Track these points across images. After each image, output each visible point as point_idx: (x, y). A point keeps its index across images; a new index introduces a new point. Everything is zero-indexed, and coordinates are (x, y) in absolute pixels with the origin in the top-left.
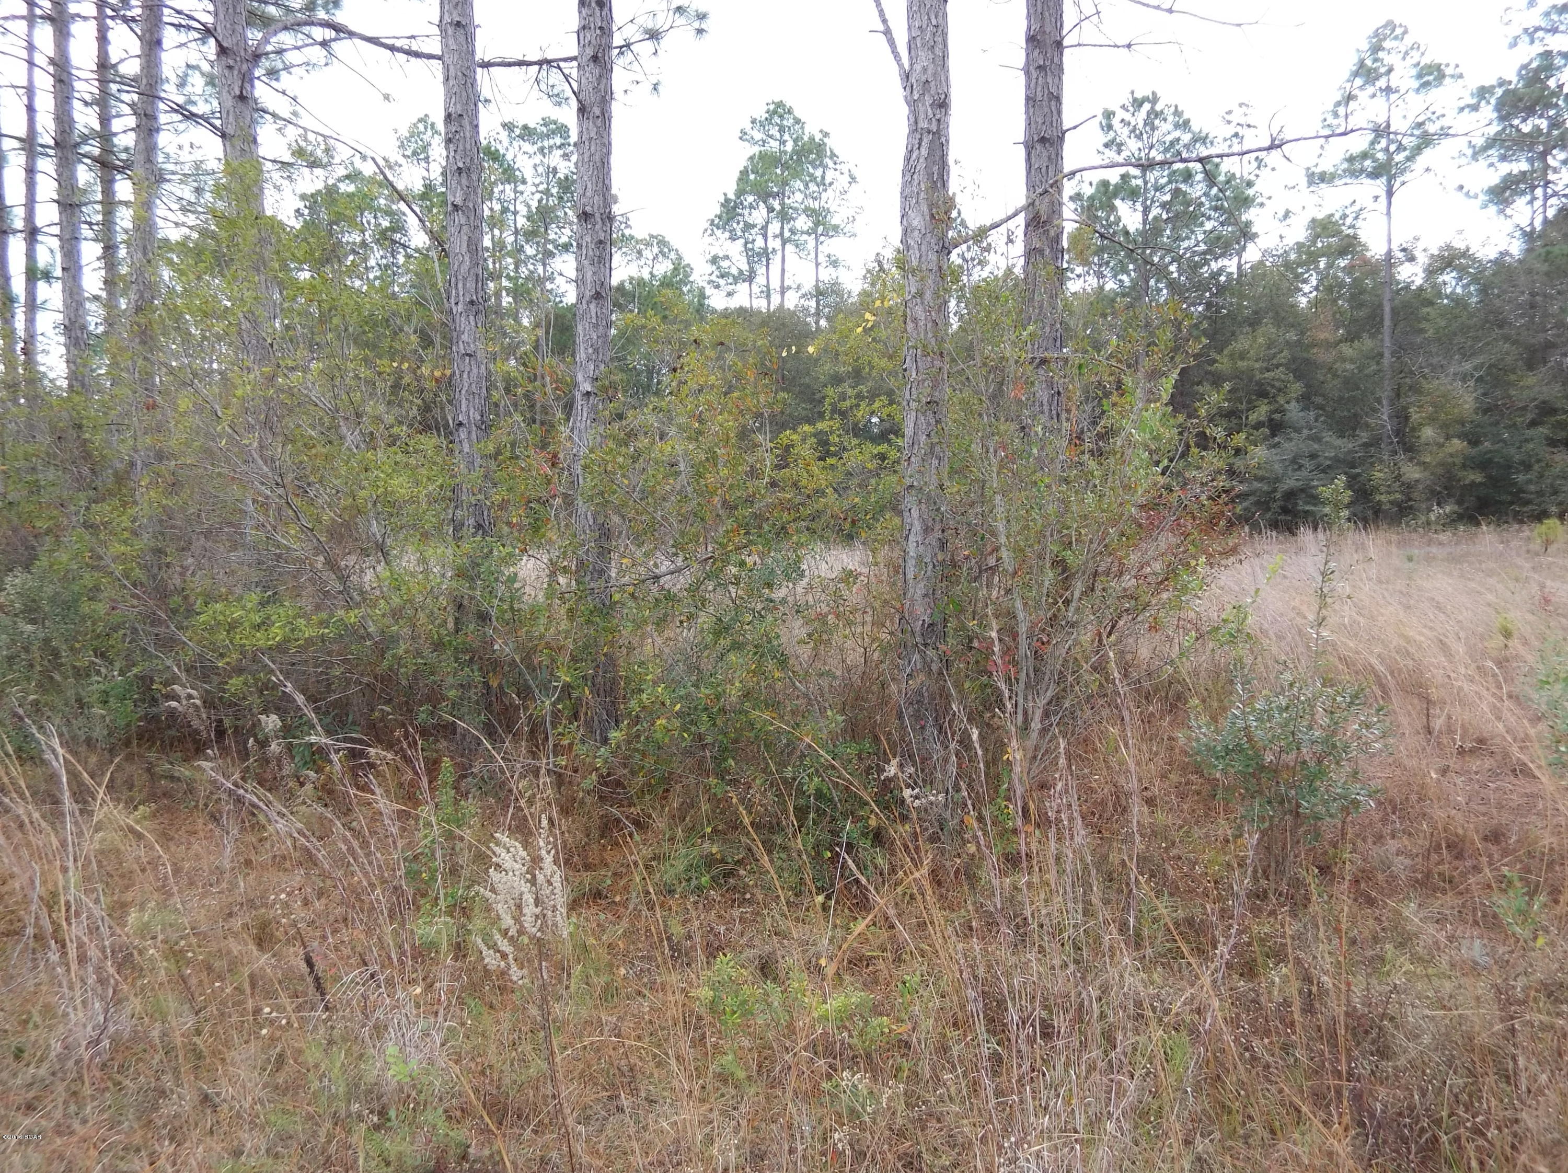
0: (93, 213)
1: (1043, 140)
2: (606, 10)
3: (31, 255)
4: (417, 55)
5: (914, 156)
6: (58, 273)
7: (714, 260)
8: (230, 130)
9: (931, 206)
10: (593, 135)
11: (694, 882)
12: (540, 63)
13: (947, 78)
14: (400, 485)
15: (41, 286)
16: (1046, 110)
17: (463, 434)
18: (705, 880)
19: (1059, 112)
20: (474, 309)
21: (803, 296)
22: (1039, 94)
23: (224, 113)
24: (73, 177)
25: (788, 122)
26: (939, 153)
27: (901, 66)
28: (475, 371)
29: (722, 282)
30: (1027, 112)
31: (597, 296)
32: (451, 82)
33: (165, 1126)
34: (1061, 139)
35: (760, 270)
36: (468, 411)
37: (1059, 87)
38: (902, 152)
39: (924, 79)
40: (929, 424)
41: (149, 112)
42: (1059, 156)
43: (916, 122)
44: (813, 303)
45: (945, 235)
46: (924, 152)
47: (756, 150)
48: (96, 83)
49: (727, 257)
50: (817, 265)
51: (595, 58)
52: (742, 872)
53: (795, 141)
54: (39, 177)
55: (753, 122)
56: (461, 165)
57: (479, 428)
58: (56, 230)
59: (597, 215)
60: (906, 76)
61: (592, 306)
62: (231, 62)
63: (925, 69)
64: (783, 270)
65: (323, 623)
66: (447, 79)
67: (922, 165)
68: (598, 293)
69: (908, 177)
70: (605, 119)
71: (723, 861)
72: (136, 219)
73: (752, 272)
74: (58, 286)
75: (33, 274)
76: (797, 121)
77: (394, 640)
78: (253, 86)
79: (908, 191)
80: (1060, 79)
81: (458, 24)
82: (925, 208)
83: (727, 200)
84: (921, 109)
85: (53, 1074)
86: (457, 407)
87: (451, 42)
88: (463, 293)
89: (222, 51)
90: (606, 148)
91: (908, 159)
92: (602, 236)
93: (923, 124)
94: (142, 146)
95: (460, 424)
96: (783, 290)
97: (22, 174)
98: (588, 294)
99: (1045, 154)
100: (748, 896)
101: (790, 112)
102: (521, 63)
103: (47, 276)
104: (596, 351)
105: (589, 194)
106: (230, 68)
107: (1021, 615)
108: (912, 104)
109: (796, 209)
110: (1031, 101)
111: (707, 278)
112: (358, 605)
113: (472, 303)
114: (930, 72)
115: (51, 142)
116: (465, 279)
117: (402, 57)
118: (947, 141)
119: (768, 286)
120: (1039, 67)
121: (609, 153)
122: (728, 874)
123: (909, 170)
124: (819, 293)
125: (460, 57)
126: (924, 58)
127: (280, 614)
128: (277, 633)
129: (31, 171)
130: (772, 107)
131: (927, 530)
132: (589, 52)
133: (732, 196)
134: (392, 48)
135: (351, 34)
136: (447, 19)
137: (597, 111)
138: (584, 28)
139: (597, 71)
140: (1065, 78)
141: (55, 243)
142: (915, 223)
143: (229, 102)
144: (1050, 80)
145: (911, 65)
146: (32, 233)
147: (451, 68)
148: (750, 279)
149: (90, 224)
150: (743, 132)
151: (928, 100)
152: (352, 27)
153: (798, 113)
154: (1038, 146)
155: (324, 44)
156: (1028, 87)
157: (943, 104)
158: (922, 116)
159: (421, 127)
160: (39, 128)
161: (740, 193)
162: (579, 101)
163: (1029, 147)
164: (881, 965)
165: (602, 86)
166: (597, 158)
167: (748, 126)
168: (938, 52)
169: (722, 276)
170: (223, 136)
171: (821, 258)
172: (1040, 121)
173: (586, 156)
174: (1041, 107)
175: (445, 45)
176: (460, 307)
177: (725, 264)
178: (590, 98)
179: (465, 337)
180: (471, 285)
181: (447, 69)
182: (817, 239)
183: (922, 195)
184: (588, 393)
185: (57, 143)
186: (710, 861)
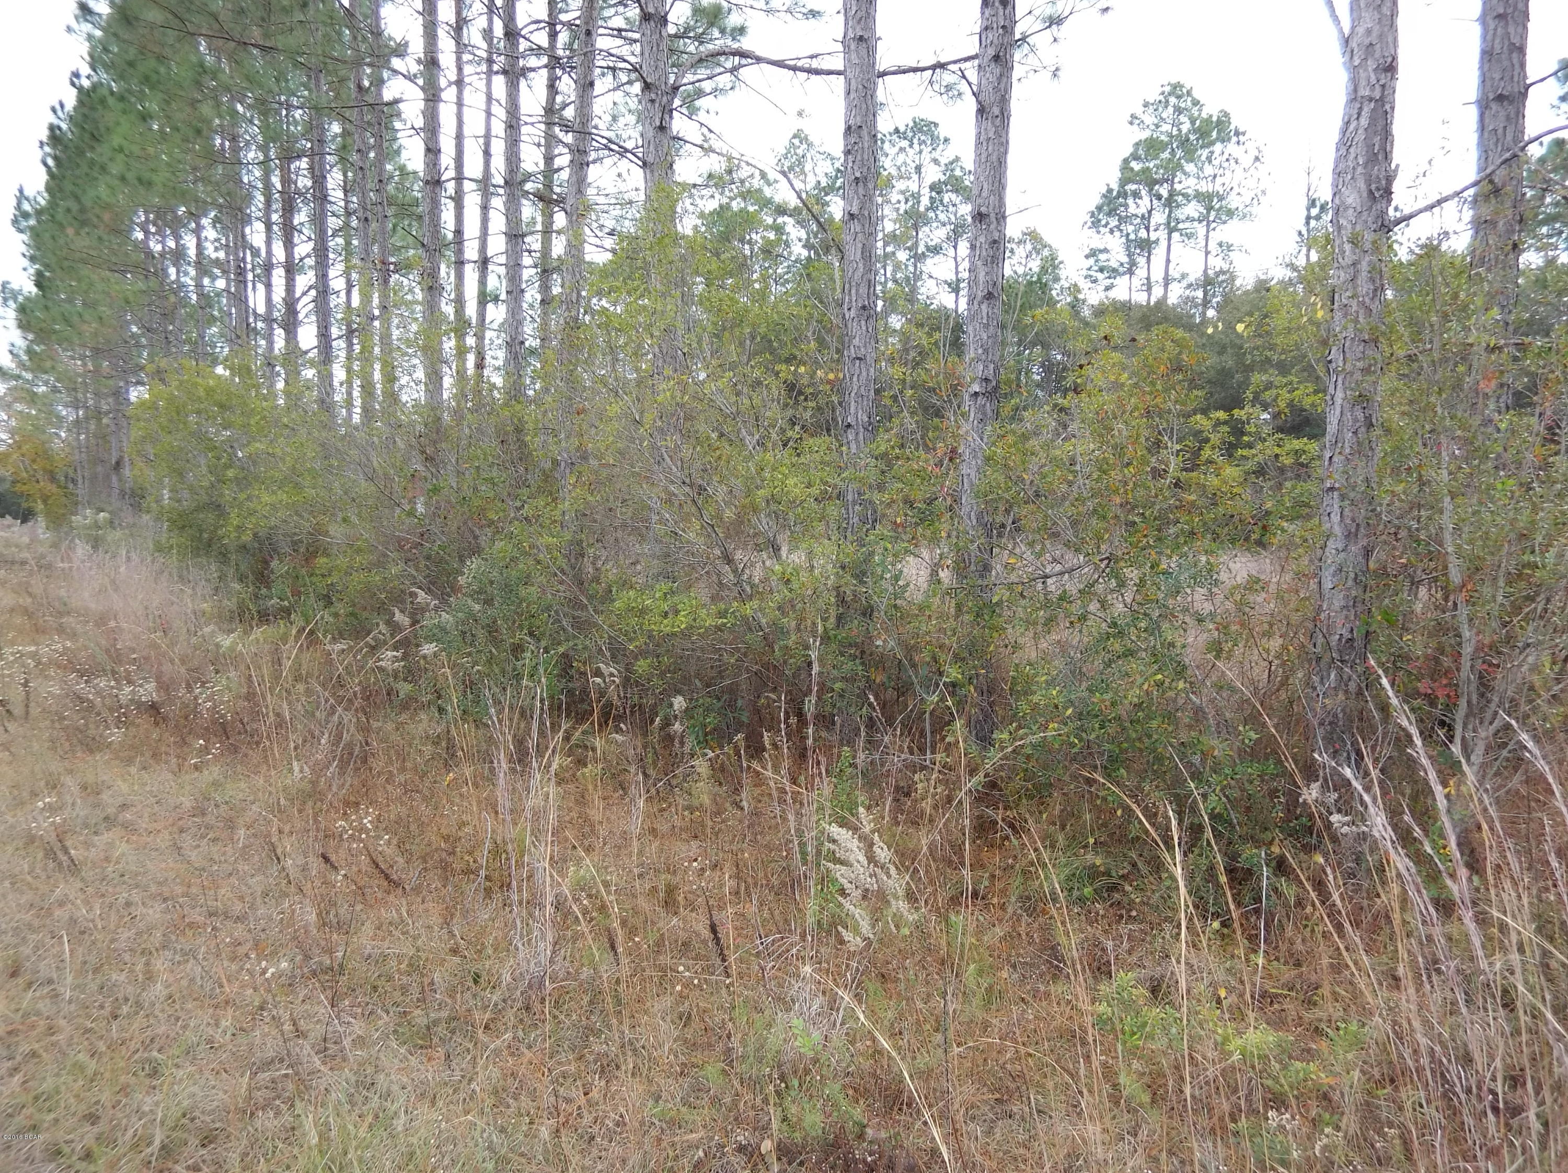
0: (534, 242)
1: (1500, 98)
2: (1010, 7)
3: (483, 282)
4: (818, 72)
5: (1352, 128)
6: (503, 296)
7: (1093, 253)
8: (650, 159)
9: (1368, 183)
10: (991, 135)
11: (1076, 893)
12: (934, 68)
13: (1395, 40)
14: (794, 485)
15: (490, 307)
16: (1506, 63)
17: (851, 435)
18: (1088, 891)
19: (1523, 65)
20: (866, 313)
21: (1190, 286)
22: (1497, 47)
23: (646, 144)
24: (518, 210)
25: (1186, 103)
26: (1381, 123)
27: (1341, 31)
28: (864, 374)
29: (1100, 276)
30: (1481, 68)
31: (989, 296)
32: (852, 96)
33: (595, 1062)
34: (1524, 95)
35: (1142, 261)
36: (857, 413)
37: (1524, 36)
38: (1338, 123)
39: (1367, 42)
40: (1356, 420)
41: (581, 148)
42: (1520, 115)
43: (1355, 90)
44: (1200, 294)
45: (1384, 213)
46: (1364, 121)
47: (1146, 134)
48: (543, 127)
49: (1105, 251)
50: (1207, 253)
51: (996, 58)
52: (1128, 888)
53: (1193, 122)
54: (492, 213)
55: (1146, 105)
56: (858, 175)
57: (866, 429)
58: (503, 259)
59: (993, 215)
60: (1347, 41)
61: (984, 307)
62: (653, 96)
63: (1369, 32)
64: (1168, 261)
65: (722, 614)
66: (848, 93)
67: (1361, 135)
68: (990, 293)
69: (1343, 151)
70: (1004, 117)
71: (1108, 874)
72: (569, 244)
73: (1133, 264)
74: (503, 308)
75: (484, 298)
76: (1196, 103)
77: (783, 632)
78: (671, 117)
79: (1342, 166)
80: (1525, 28)
81: (861, 38)
82: (1362, 185)
83: (1110, 191)
84: (1363, 74)
85: (504, 1001)
86: (846, 410)
87: (854, 56)
88: (854, 300)
89: (647, 86)
90: (1003, 145)
91: (1344, 132)
92: (996, 236)
93: (1364, 92)
94: (574, 179)
95: (849, 426)
96: (1167, 281)
97: (478, 211)
98: (980, 294)
99: (1502, 113)
100: (1134, 913)
101: (1189, 93)
102: (915, 70)
103: (496, 299)
104: (986, 351)
105: (984, 194)
106: (653, 101)
107: (1467, 634)
108: (1354, 71)
109: (1185, 196)
110: (1487, 55)
111: (1085, 272)
112: (751, 598)
113: (864, 308)
114: (1375, 34)
115: (502, 182)
116: (858, 285)
117: (803, 76)
118: (1393, 108)
119: (1148, 279)
120: (1499, 16)
121: (1006, 152)
122: (1113, 888)
123: (1345, 143)
124: (1207, 282)
125: (862, 71)
126: (1369, 20)
127: (685, 603)
128: (682, 621)
129: (485, 208)
130: (1167, 89)
131: (1350, 536)
132: (991, 52)
133: (1115, 186)
134: (794, 69)
135: (759, 60)
136: (851, 35)
137: (996, 111)
138: (986, 28)
139: (998, 71)
140: (1530, 25)
141: (502, 270)
142: (1350, 201)
143: (651, 133)
144: (1511, 29)
145: (1353, 28)
146: (484, 263)
147: (853, 82)
148: (1131, 272)
149: (530, 252)
150: (1133, 117)
151: (1371, 64)
152: (759, 53)
153: (1195, 94)
154: (1494, 106)
155: (734, 70)
156: (1484, 38)
157: (1390, 68)
158: (1363, 83)
159: (796, 141)
160: (493, 171)
161: (1123, 182)
162: (979, 102)
163: (1483, 105)
164: (1288, 1005)
165: (1002, 86)
166: (994, 158)
167: (1139, 110)
168: (1386, 11)
169: (1101, 270)
170: (645, 165)
171: (1212, 246)
172: (1497, 76)
173: (984, 156)
174: (1499, 61)
175: (847, 60)
176: (853, 313)
177: (1102, 257)
178: (989, 97)
179: (856, 342)
180: (863, 290)
181: (848, 82)
182: (1208, 225)
183: (1360, 170)
184: (976, 393)
185: (506, 182)
186: (1093, 873)
